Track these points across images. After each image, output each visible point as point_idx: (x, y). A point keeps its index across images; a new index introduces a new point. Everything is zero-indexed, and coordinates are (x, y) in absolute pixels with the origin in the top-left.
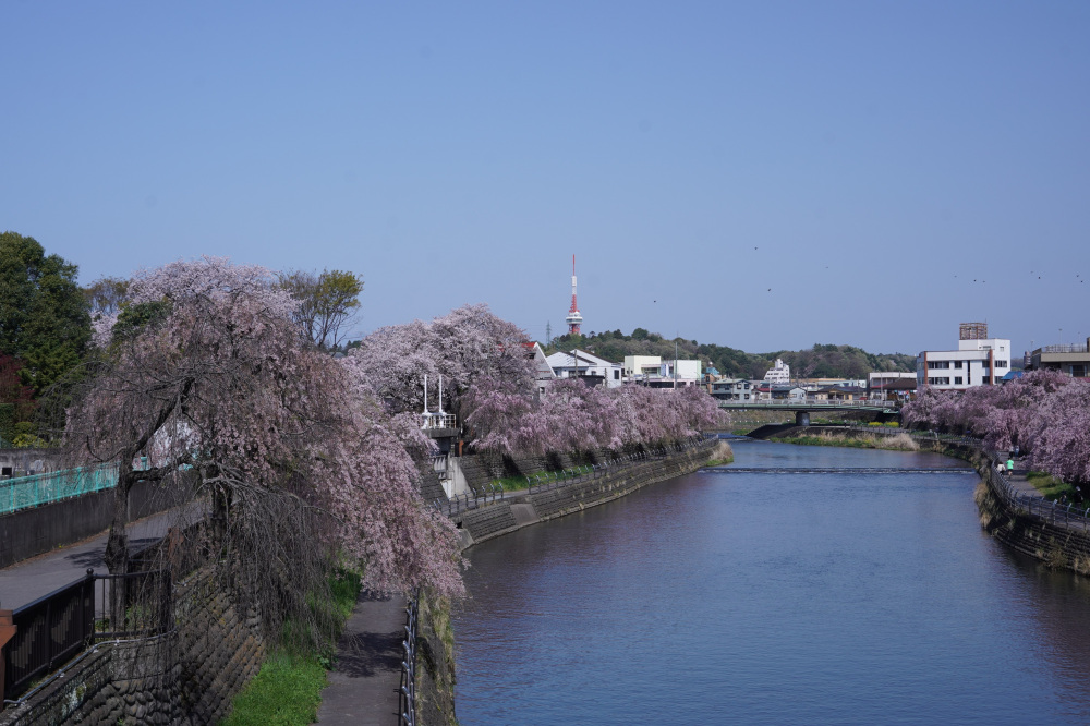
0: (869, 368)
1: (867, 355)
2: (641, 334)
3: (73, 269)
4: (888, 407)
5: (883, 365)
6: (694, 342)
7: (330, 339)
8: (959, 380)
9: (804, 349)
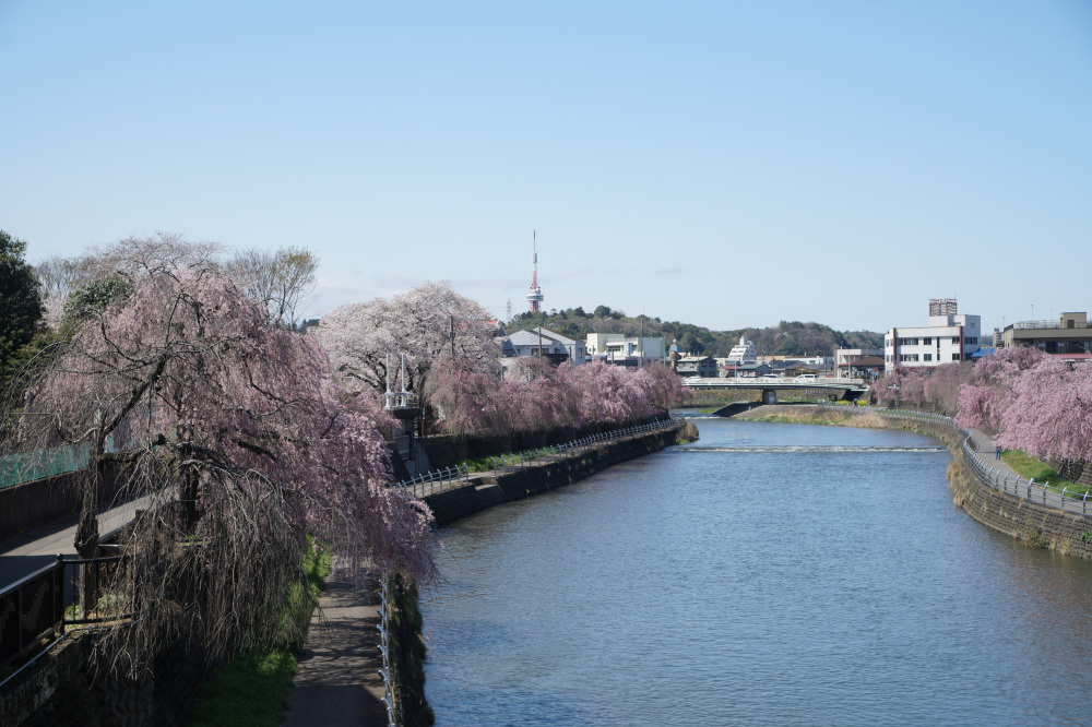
0: (836, 345)
1: (833, 332)
2: (604, 311)
3: (20, 246)
4: (856, 385)
5: (849, 343)
6: (658, 320)
7: (287, 319)
8: (928, 357)
9: (769, 327)
